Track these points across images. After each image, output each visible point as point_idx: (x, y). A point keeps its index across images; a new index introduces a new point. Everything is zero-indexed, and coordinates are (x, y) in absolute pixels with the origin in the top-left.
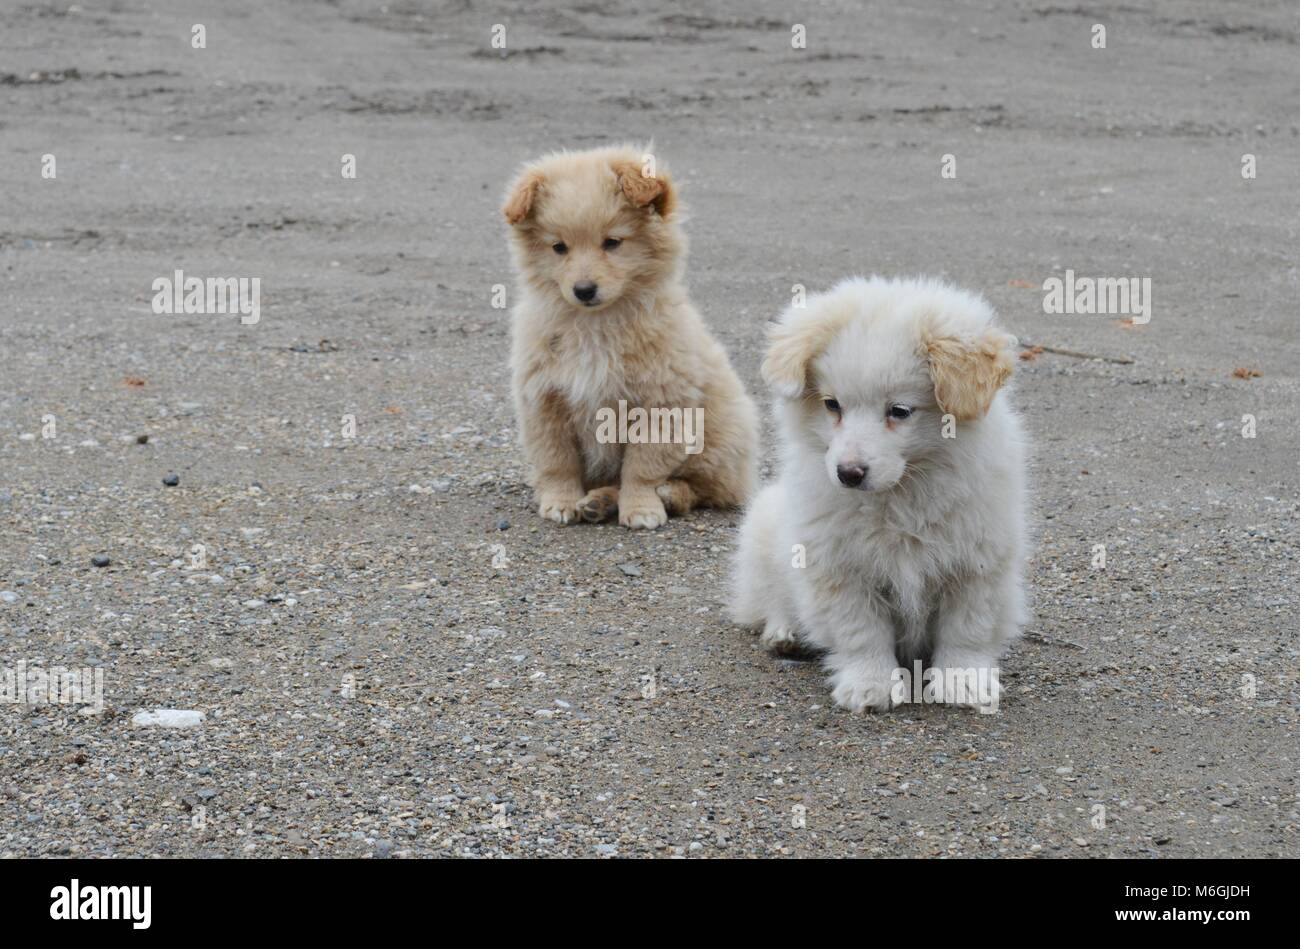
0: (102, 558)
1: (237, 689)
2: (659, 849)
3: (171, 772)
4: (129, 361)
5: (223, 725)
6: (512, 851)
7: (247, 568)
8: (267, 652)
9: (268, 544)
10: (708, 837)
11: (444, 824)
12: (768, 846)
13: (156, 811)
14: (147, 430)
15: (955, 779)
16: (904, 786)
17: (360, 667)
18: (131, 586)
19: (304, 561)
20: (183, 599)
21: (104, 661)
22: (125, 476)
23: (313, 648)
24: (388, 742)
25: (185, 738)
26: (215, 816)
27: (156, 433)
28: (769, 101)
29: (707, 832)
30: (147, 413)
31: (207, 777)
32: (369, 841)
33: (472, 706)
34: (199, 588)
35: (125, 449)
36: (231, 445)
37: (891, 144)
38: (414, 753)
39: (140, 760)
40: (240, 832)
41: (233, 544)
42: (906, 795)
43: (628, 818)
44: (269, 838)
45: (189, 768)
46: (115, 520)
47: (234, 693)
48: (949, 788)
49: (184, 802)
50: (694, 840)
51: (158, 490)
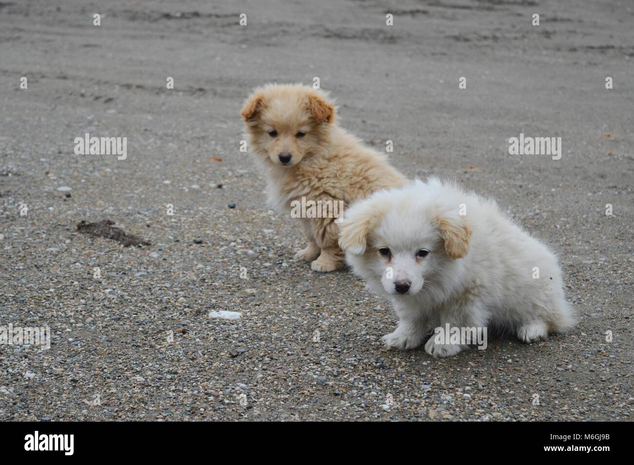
0: (198, 240)
1: (258, 303)
2: (451, 389)
3: (225, 340)
4: (216, 149)
5: (250, 320)
6: (381, 385)
7: (265, 248)
8: (273, 287)
9: (276, 237)
10: (474, 384)
11: (350, 371)
12: (503, 390)
13: (217, 357)
14: (222, 182)
15: (594, 365)
16: (570, 366)
17: (315, 297)
18: (211, 253)
19: (292, 246)
20: (235, 261)
21: (197, 287)
22: (211, 202)
23: (294, 286)
24: (326, 332)
25: (233, 324)
26: (244, 361)
27: (226, 183)
28: (526, 40)
29: (474, 382)
30: (223, 174)
31: (242, 343)
32: (315, 377)
33: (367, 317)
34: (243, 256)
35: (212, 190)
36: (261, 191)
37: (584, 63)
38: (338, 338)
39: (211, 333)
40: (255, 369)
41: (260, 236)
42: (570, 371)
43: (437, 373)
44: (269, 372)
45: (234, 338)
46: (205, 223)
47: (256, 305)
48: (591, 369)
49: (230, 354)
50: (468, 385)
51: (226, 210)
